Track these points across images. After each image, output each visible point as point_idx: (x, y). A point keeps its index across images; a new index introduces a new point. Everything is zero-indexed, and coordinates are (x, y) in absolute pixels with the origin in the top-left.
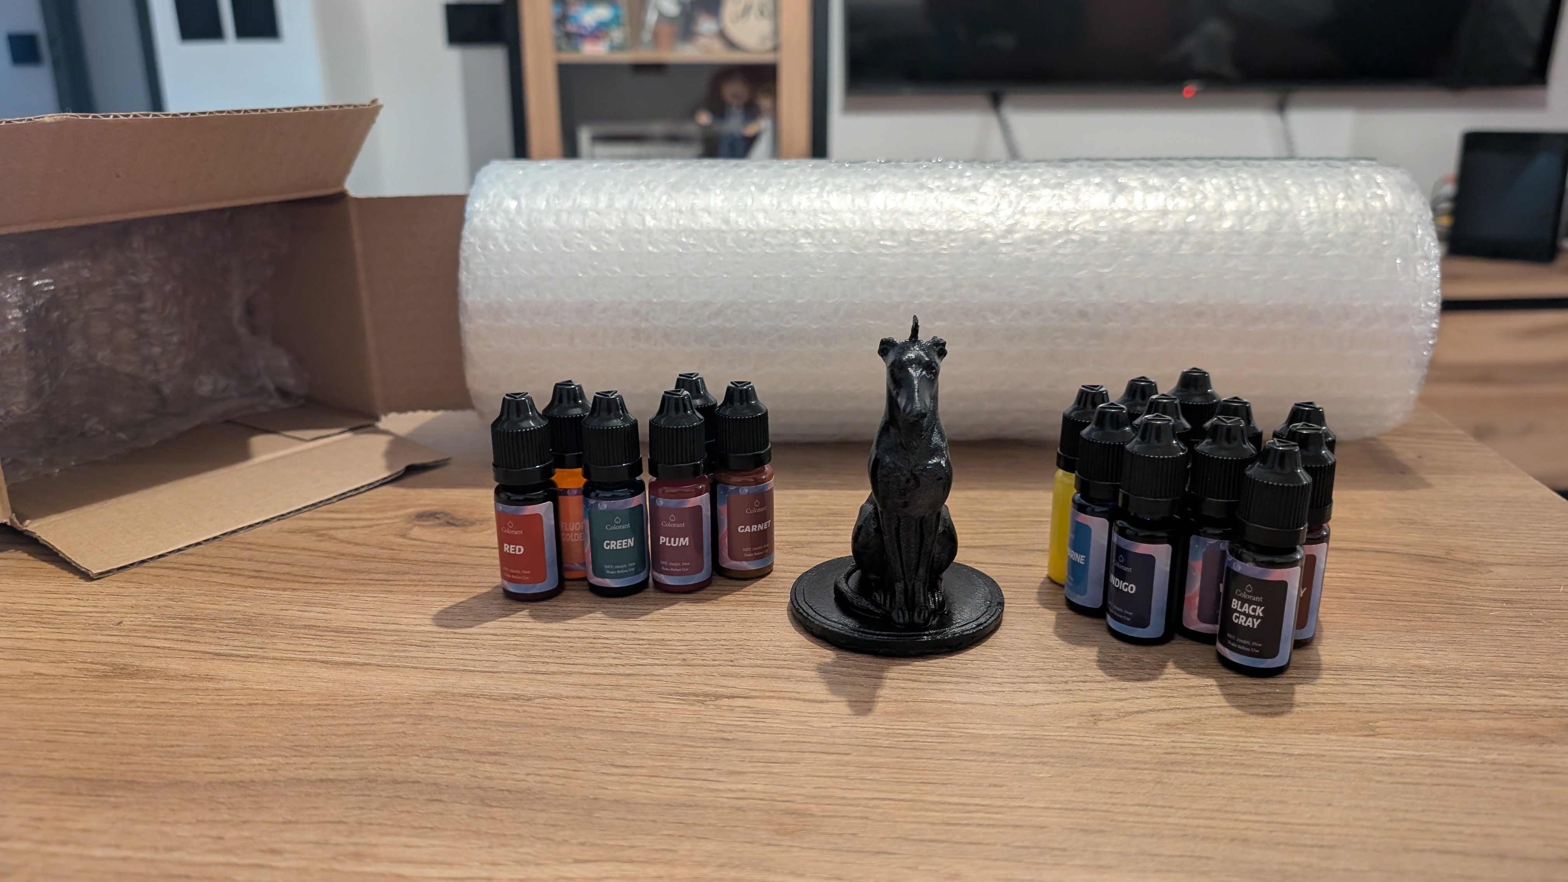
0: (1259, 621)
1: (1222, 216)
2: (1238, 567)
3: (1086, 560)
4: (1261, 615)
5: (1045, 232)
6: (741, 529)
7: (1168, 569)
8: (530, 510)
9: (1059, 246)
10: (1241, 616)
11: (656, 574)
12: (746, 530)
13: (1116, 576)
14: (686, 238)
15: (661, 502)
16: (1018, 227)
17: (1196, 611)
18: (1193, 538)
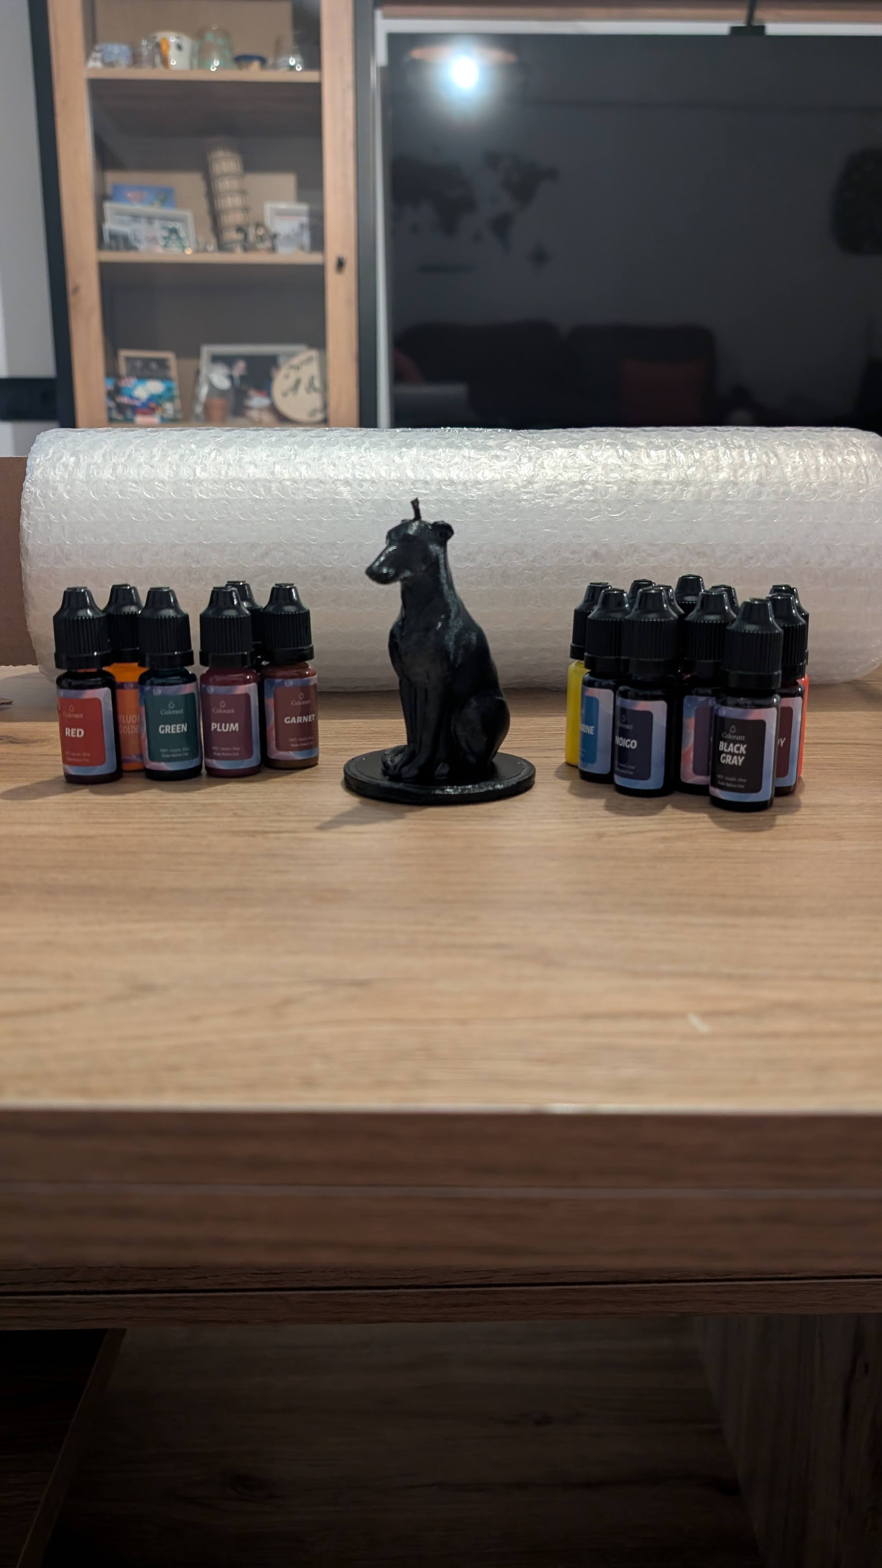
0: (743, 758)
1: (718, 469)
2: (725, 712)
3: (596, 731)
4: (744, 752)
5: (562, 483)
6: (288, 720)
7: (664, 724)
8: (89, 694)
9: (575, 494)
10: (728, 756)
11: (209, 761)
12: (292, 722)
13: (620, 736)
14: (234, 487)
15: (212, 689)
16: (537, 479)
17: (691, 766)
18: (686, 699)
